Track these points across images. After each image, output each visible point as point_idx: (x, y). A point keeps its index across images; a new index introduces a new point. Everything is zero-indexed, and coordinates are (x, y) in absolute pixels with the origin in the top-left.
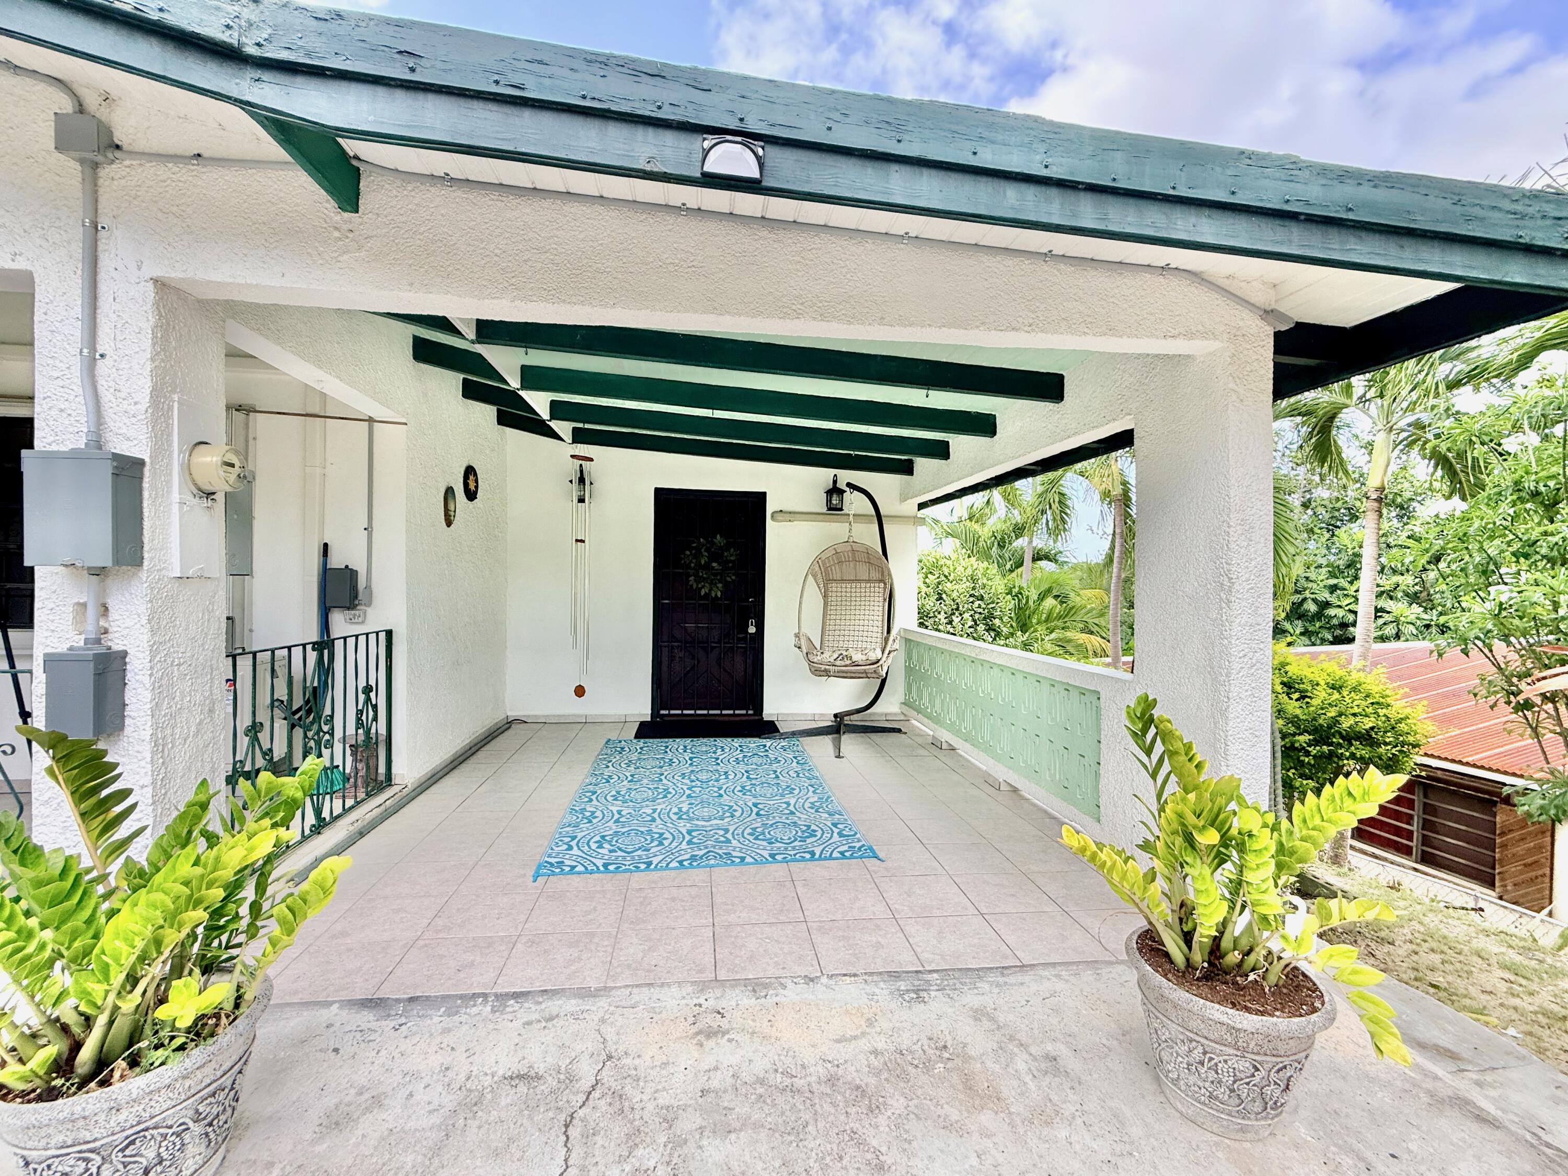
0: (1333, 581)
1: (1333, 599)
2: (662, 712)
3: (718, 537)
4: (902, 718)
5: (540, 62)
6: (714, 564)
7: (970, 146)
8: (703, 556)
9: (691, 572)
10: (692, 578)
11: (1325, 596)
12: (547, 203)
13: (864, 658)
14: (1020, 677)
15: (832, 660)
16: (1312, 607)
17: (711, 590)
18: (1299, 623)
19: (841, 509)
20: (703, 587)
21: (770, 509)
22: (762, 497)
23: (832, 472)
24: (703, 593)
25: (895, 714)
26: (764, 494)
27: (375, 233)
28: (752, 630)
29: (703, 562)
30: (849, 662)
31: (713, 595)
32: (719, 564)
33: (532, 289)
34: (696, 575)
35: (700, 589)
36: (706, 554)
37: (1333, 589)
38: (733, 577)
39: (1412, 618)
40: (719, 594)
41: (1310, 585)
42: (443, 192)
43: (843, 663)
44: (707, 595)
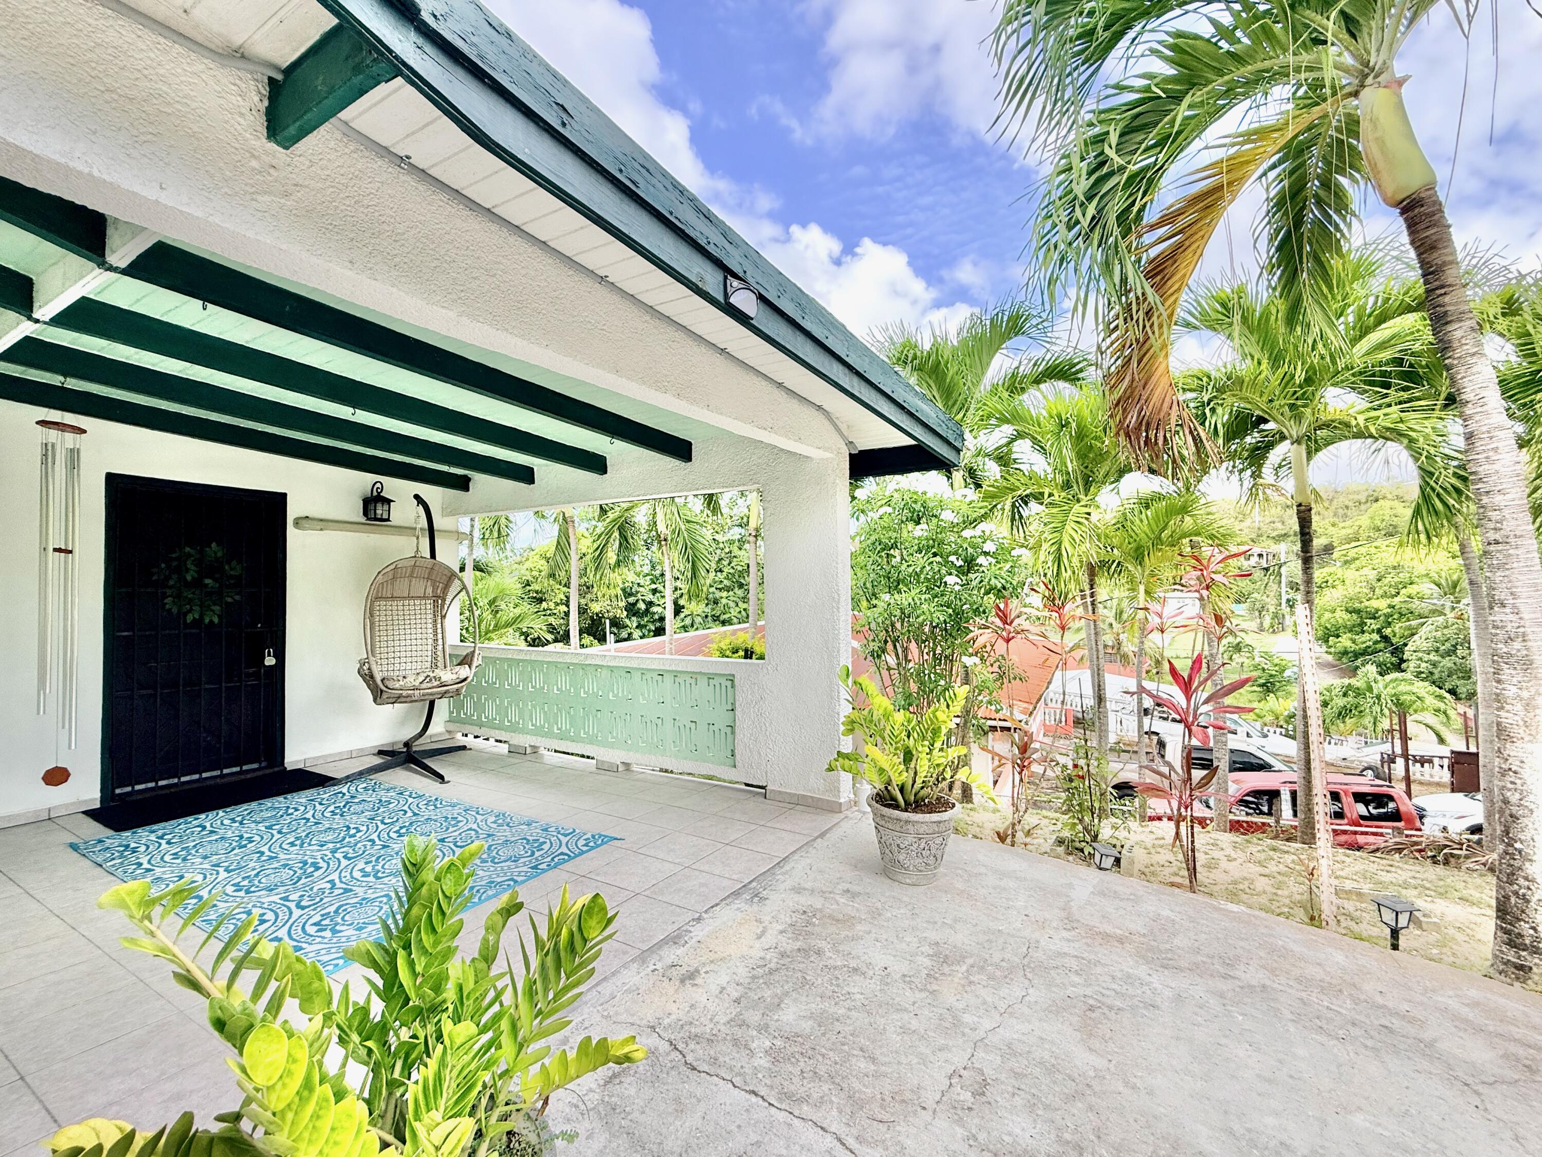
0: (654, 586)
1: (655, 600)
2: (118, 791)
3: (214, 545)
4: (448, 737)
5: (648, 170)
6: (208, 581)
7: (827, 333)
8: (187, 570)
9: (169, 592)
10: (168, 600)
11: (650, 597)
12: (494, 227)
13: (454, 677)
14: (637, 676)
15: (417, 683)
16: (642, 606)
17: (202, 616)
18: (634, 619)
19: (388, 520)
20: (191, 610)
21: (293, 512)
22: (281, 499)
23: (370, 478)
24: (190, 618)
25: (440, 734)
26: (284, 496)
27: (307, 183)
28: (270, 661)
29: (189, 578)
30: (436, 683)
31: (207, 621)
32: (215, 580)
33: (479, 309)
34: (178, 596)
35: (185, 614)
36: (193, 568)
37: (654, 591)
38: (237, 598)
39: (699, 612)
40: (216, 620)
41: (641, 589)
42: (390, 169)
43: (429, 685)
44: (197, 623)
